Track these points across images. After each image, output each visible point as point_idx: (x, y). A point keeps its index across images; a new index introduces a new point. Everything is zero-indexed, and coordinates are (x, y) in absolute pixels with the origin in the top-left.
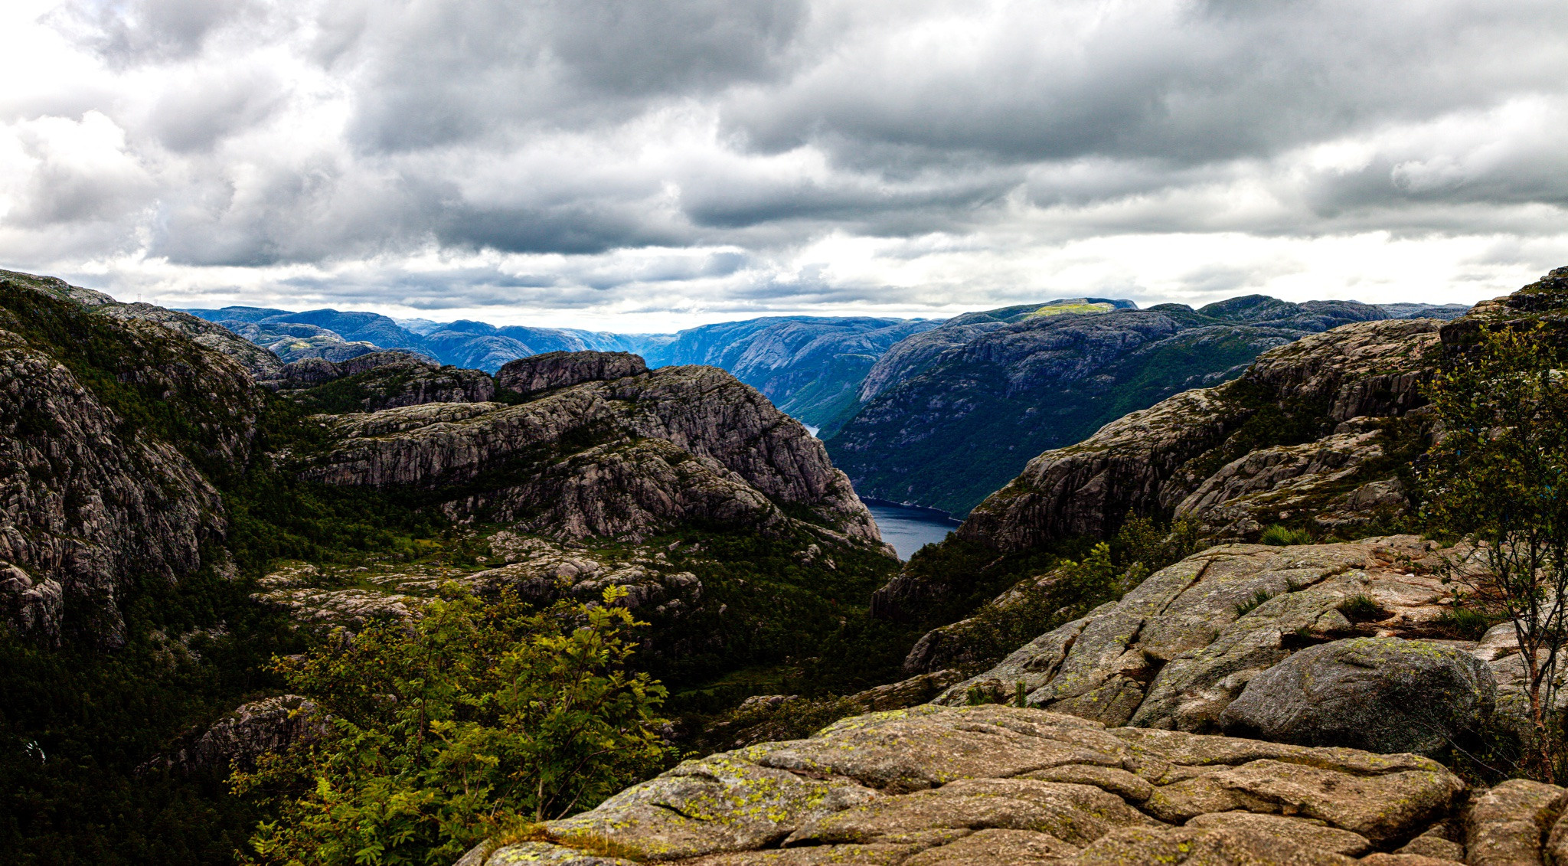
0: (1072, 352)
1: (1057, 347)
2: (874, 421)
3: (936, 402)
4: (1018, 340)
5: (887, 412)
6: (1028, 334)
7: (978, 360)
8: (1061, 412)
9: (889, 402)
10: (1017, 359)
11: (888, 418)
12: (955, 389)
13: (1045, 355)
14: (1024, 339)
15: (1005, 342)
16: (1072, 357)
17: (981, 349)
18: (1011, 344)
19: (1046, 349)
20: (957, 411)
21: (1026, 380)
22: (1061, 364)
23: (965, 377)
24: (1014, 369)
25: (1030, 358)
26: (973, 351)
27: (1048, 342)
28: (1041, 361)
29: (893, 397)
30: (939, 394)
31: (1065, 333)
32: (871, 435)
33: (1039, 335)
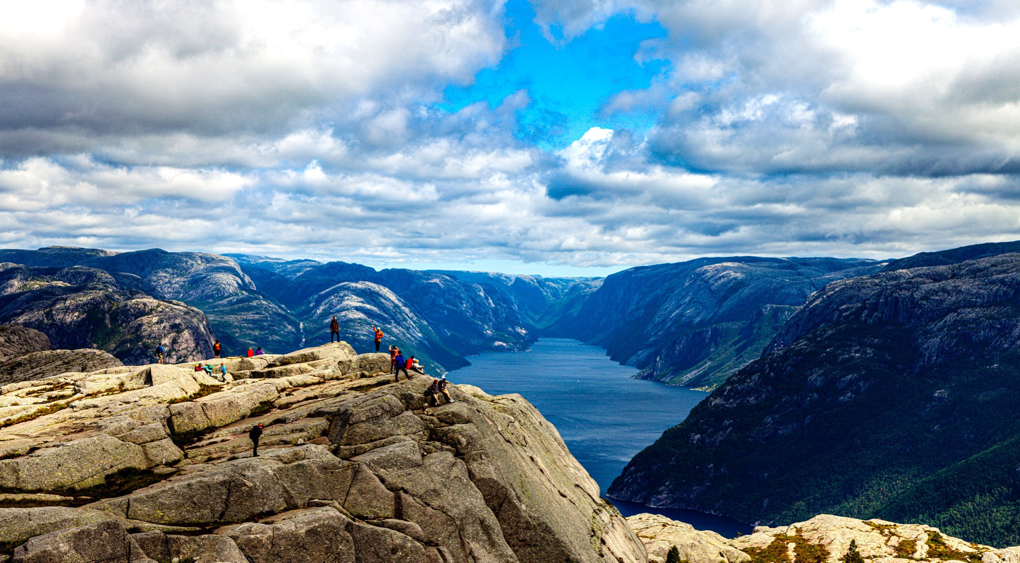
0: (1008, 309)
1: (993, 301)
2: (732, 404)
3: (816, 377)
4: (936, 292)
5: (750, 392)
6: (950, 284)
7: (880, 319)
8: (981, 397)
9: (755, 377)
10: (932, 320)
11: (752, 400)
12: (844, 361)
13: (971, 314)
14: (944, 290)
15: (917, 295)
16: (1009, 317)
17: (886, 303)
18: (925, 297)
19: (973, 305)
20: (843, 392)
21: (941, 350)
22: (991, 327)
23: (860, 344)
24: (927, 334)
25: (950, 317)
26: (875, 307)
27: (978, 295)
28: (964, 322)
29: (762, 371)
30: (820, 367)
31: (1002, 282)
32: (727, 422)
33: (966, 285)
